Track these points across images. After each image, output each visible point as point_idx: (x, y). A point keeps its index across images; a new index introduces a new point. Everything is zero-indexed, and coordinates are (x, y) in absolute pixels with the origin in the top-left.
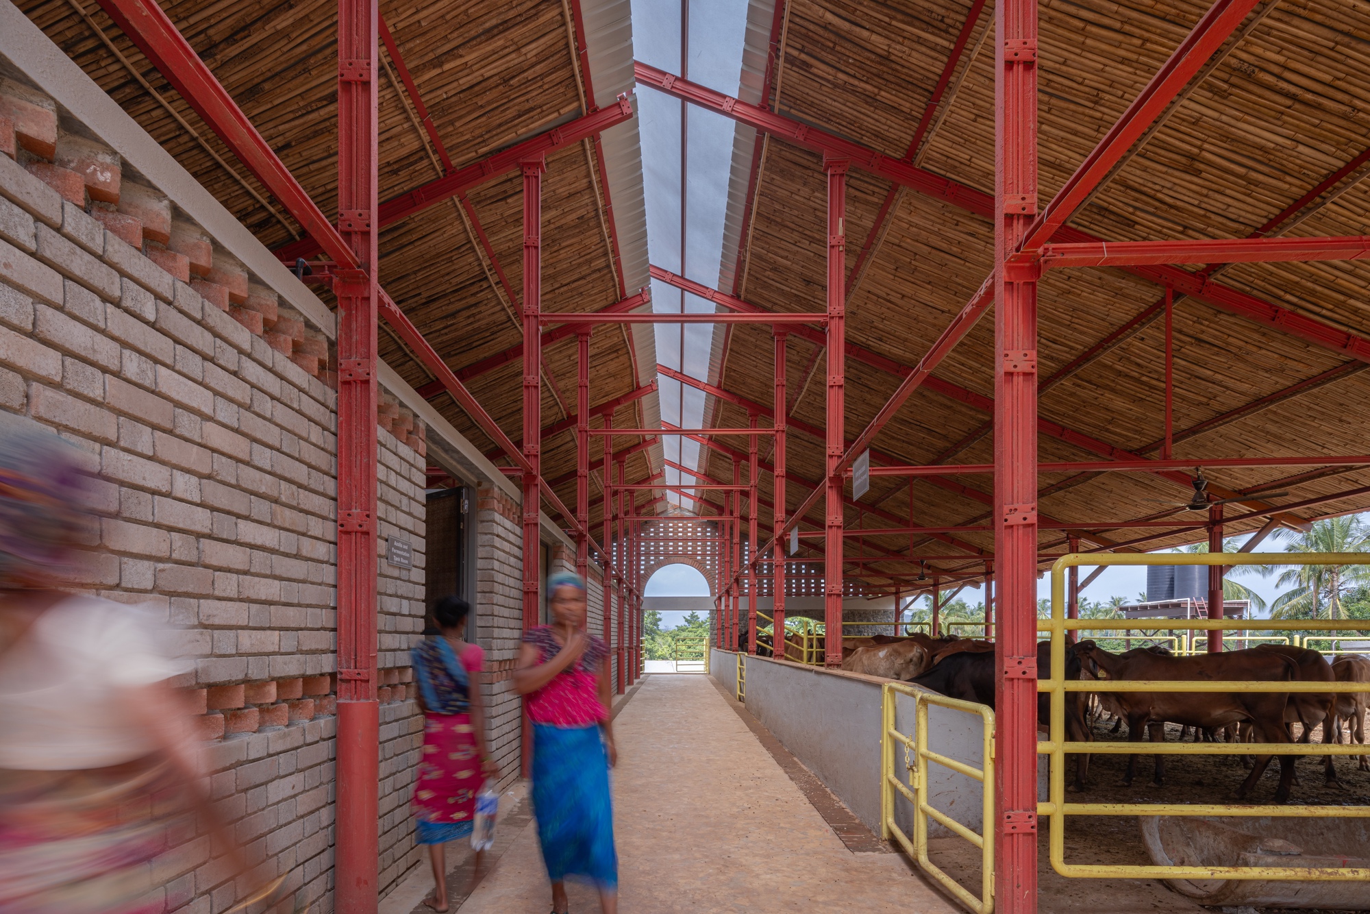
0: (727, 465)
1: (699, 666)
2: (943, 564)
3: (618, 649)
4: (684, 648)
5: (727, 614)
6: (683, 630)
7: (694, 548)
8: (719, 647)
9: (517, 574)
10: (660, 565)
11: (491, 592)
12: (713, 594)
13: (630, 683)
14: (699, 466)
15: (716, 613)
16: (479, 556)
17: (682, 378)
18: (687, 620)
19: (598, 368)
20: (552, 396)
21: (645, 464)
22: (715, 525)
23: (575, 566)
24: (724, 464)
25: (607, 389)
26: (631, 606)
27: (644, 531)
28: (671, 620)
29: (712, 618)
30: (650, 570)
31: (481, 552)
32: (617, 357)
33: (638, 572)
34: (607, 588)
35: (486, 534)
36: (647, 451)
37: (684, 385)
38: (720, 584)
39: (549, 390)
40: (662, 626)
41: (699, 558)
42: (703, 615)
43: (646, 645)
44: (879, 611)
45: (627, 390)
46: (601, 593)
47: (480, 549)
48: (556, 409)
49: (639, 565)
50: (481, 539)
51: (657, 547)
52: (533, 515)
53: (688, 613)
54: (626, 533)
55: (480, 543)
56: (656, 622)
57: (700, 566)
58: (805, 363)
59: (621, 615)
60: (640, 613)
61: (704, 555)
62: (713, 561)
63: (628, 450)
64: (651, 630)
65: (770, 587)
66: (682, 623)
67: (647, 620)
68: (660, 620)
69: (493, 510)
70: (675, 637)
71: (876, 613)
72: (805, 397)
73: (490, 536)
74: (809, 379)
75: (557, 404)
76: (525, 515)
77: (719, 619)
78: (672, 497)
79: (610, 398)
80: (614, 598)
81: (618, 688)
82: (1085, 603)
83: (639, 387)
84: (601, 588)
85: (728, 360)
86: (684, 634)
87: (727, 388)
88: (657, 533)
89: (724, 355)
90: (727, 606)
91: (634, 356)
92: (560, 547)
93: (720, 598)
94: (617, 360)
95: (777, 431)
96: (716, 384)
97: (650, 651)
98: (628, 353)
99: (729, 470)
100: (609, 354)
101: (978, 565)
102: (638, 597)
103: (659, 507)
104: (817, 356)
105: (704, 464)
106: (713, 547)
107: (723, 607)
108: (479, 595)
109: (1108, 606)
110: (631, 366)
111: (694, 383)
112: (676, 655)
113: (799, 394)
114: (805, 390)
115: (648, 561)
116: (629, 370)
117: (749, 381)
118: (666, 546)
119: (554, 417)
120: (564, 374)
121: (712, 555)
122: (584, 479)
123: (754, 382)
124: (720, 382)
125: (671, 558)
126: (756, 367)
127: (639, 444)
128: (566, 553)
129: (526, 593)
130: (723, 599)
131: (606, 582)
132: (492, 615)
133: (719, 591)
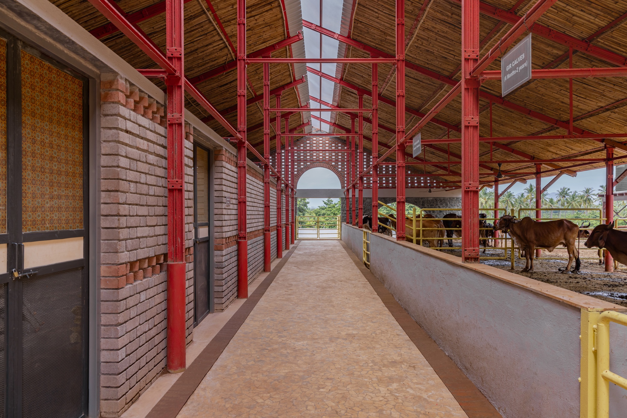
0: (353, 99)
1: (334, 234)
2: (504, 167)
3: (277, 226)
4: (323, 220)
5: (353, 201)
6: (323, 209)
7: (330, 157)
8: (348, 223)
9: (160, 172)
10: (307, 168)
11: (117, 191)
12: (343, 187)
13: (287, 248)
14: (334, 100)
15: (345, 200)
16: (103, 152)
17: (321, 30)
18: (325, 203)
19: (256, 17)
20: (222, 39)
21: (296, 99)
22: (344, 142)
23: (236, 167)
24: (351, 98)
25: (265, 36)
26: (287, 196)
27: (296, 146)
28: (314, 204)
29: (343, 203)
30: (301, 172)
31: (105, 148)
32: (271, 9)
33: (292, 173)
34: (267, 185)
35: (110, 128)
36: (297, 88)
37: (323, 35)
38: (348, 181)
39: (218, 34)
40: (309, 206)
41: (333, 163)
42: (336, 201)
43: (299, 218)
44: (453, 198)
45: (280, 39)
46: (262, 187)
47: (104, 145)
48: (226, 51)
49: (293, 168)
50: (106, 134)
51: (305, 156)
52: (177, 115)
53: (326, 200)
54: (283, 147)
55: (103, 138)
56: (305, 205)
57: (334, 169)
58: (417, 11)
59: (279, 202)
60: (294, 199)
61: (337, 161)
62: (343, 165)
63: (283, 87)
64: (303, 209)
65: (394, 183)
66: (322, 205)
67: (299, 202)
68: (308, 203)
69: (119, 103)
70: (318, 214)
71: (451, 199)
72: (415, 42)
73: (114, 131)
74: (419, 26)
75: (226, 46)
76: (169, 115)
77: (347, 203)
78: (315, 124)
79: (268, 44)
80: (273, 192)
81: (278, 254)
82: (568, 192)
83: (289, 37)
84: (262, 184)
85: (357, 14)
86: (323, 212)
87: (355, 37)
88: (305, 147)
89: (353, 9)
90: (354, 196)
91: (284, 9)
92: (220, 151)
93: (348, 190)
94: (271, 12)
95: (398, 60)
96: (346, 35)
97: (301, 223)
98: (280, 6)
99: (354, 102)
100: (264, 6)
101: (531, 167)
102: (292, 190)
103: (306, 129)
104: (427, 6)
105: (337, 99)
106: (343, 156)
107: (350, 196)
108: (103, 194)
109: (582, 194)
110: (282, 17)
111: (330, 34)
112: (319, 225)
113: (410, 40)
114: (415, 36)
115: (299, 165)
116: (281, 21)
117: (372, 30)
118: (311, 156)
119: (225, 58)
120: (229, 21)
121: (343, 161)
122: (243, 98)
123: (375, 32)
124: (349, 33)
125: (315, 163)
126: (378, 18)
127: (291, 83)
128: (225, 156)
129: (171, 191)
130: (351, 191)
131: (266, 180)
132: (118, 215)
133: (348, 185)
